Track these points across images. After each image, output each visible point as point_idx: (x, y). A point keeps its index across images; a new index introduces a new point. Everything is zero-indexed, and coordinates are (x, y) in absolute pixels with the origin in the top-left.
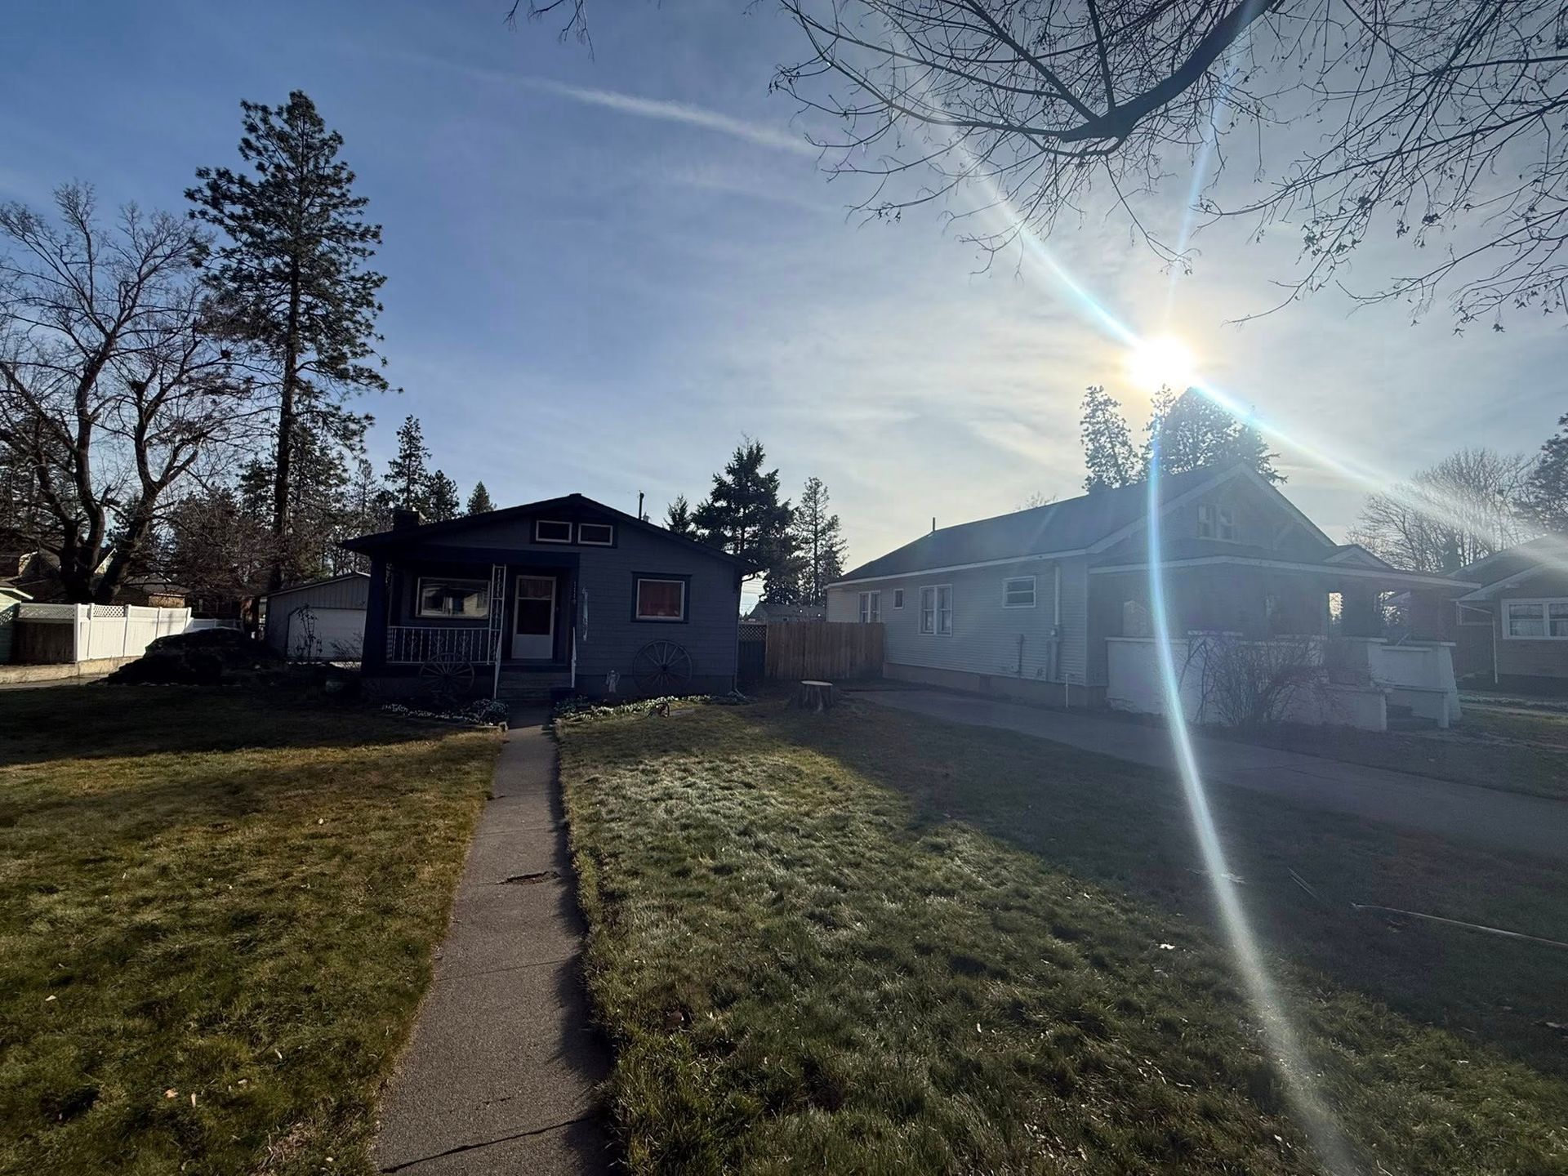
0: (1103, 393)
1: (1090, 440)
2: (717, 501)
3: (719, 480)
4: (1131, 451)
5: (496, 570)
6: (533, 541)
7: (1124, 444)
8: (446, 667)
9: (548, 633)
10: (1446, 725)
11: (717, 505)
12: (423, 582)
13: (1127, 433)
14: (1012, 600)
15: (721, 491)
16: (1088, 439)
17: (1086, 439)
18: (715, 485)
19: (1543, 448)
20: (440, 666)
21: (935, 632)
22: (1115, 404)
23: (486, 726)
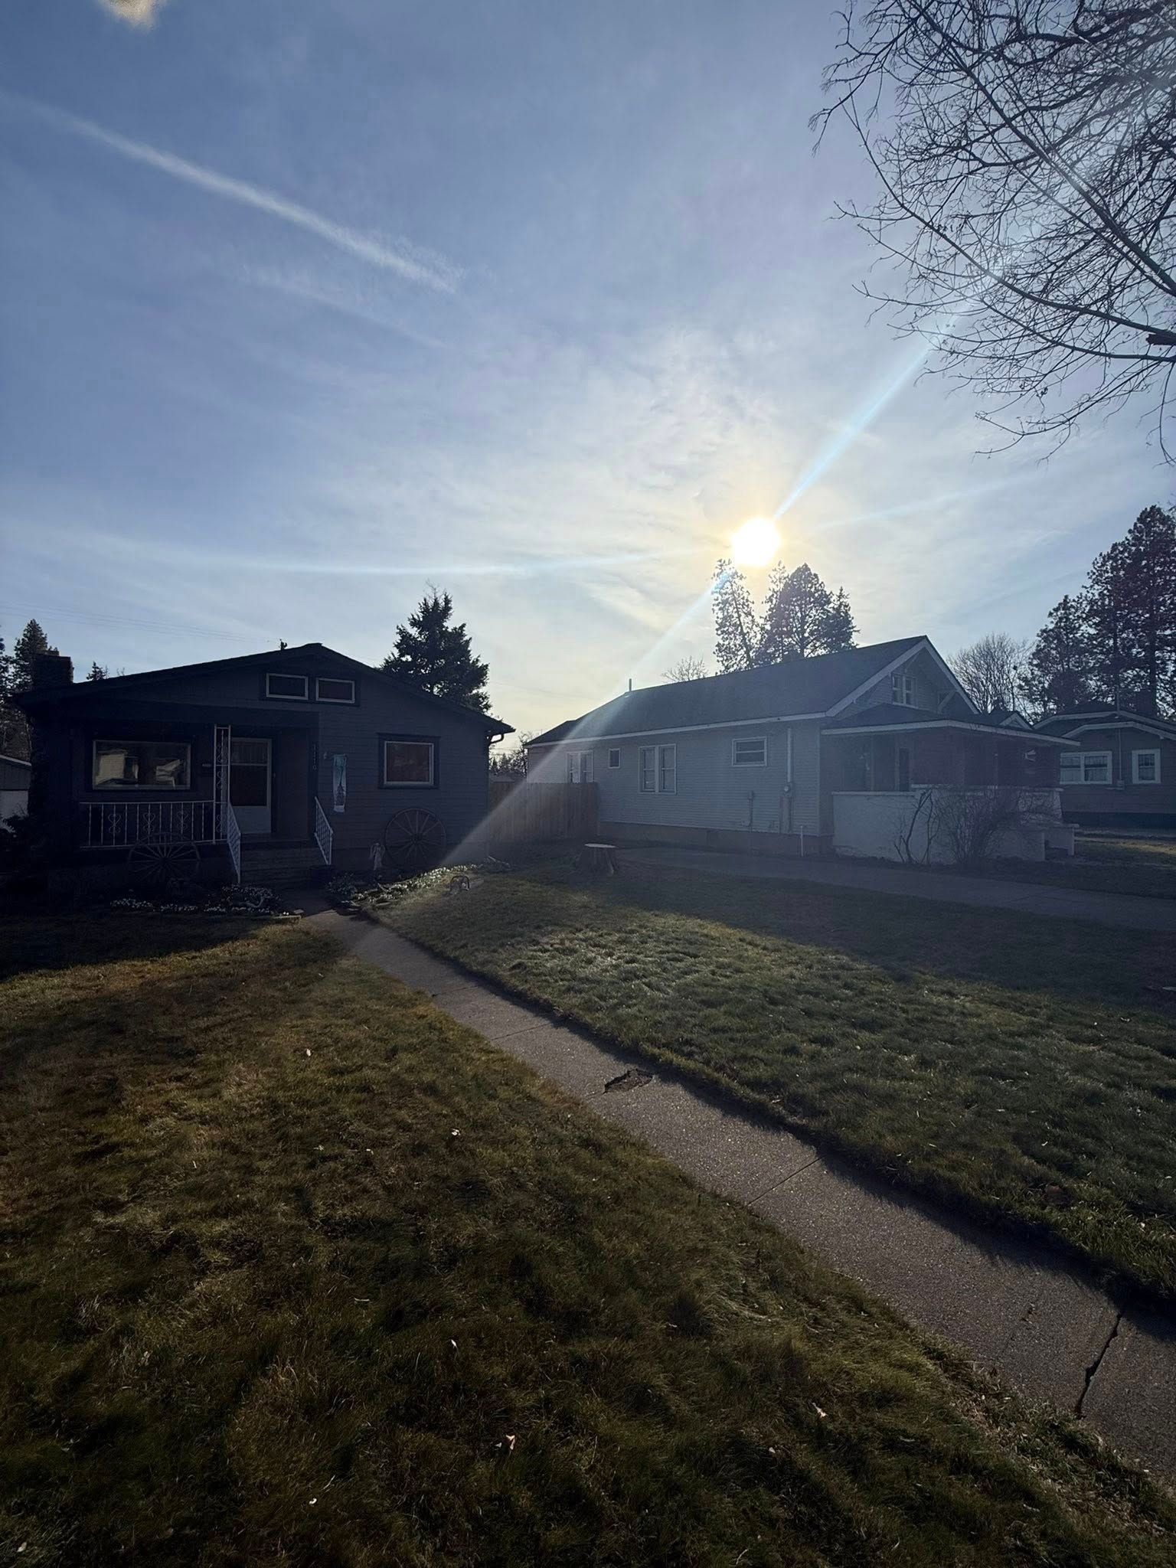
0: (731, 566)
1: (720, 609)
2: (404, 656)
3: (402, 633)
4: (753, 621)
5: (219, 731)
6: (263, 698)
7: (748, 614)
8: (162, 849)
9: (264, 804)
10: (1073, 854)
11: (404, 659)
12: (98, 744)
13: (751, 605)
14: (740, 759)
15: (406, 643)
16: (718, 608)
17: (716, 608)
18: (398, 638)
19: (1038, 636)
20: (155, 849)
21: (657, 791)
22: (741, 578)
23: (281, 917)
